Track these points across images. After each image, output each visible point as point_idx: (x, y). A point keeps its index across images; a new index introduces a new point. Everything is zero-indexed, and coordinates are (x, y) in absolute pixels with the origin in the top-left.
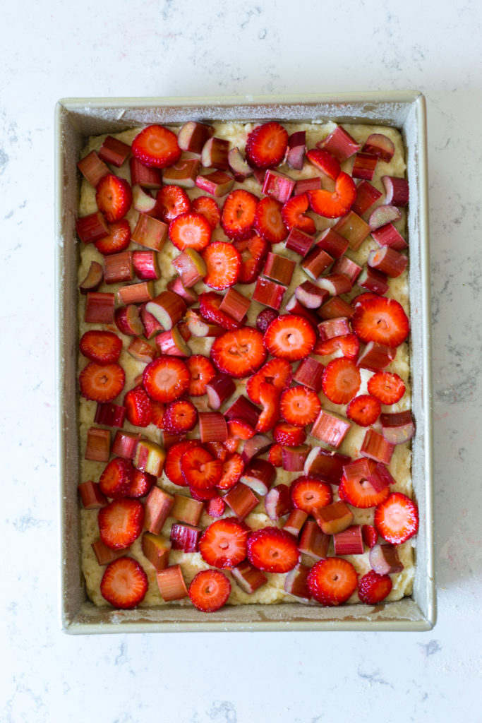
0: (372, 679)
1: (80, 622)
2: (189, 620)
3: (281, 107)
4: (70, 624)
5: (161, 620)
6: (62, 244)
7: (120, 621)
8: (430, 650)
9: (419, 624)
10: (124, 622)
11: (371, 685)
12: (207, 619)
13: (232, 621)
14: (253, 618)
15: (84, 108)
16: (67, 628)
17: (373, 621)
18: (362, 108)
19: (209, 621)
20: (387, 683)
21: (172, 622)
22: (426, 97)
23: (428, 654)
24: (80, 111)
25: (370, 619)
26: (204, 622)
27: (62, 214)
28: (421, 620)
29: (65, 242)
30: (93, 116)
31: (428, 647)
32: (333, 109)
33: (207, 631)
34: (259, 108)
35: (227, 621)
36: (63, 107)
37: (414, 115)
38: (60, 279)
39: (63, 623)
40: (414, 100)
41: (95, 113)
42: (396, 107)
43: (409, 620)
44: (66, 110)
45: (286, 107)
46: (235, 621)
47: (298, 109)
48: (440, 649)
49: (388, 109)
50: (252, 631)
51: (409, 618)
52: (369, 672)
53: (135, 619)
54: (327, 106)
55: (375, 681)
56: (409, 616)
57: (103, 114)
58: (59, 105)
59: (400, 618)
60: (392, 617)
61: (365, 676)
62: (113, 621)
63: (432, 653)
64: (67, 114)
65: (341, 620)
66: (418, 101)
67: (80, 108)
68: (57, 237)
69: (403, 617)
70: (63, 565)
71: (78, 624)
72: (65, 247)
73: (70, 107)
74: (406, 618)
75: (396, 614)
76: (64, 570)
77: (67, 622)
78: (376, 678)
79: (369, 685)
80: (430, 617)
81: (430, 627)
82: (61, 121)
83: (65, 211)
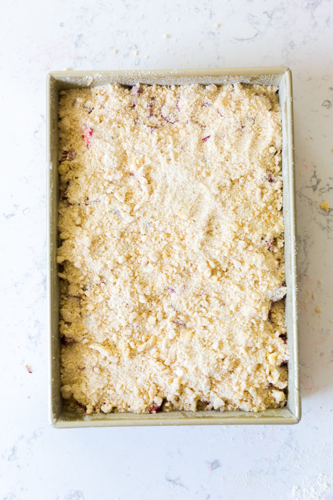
0: (175, 483)
1: (63, 420)
2: (136, 418)
3: (196, 77)
4: (57, 421)
5: (118, 418)
6: (51, 168)
7: (90, 419)
8: (214, 466)
9: (290, 419)
10: (93, 420)
11: (174, 487)
12: (148, 417)
13: (165, 419)
14: (179, 417)
15: (66, 77)
16: (54, 424)
17: (259, 417)
18: (250, 78)
19: (149, 419)
20: (184, 486)
21: (125, 419)
22: (292, 71)
23: (212, 469)
24: (63, 80)
25: (257, 416)
26: (146, 419)
27: (51, 148)
28: (291, 417)
29: (53, 166)
30: (72, 83)
31: (212, 464)
32: (230, 79)
33: (148, 425)
34: (182, 78)
35: (162, 419)
36: (52, 77)
37: (284, 83)
38: (50, 190)
39: (52, 420)
40: (284, 73)
41: (73, 81)
42: (272, 78)
43: (283, 417)
44: (54, 79)
45: (200, 78)
46: (167, 419)
47: (207, 78)
48: (220, 466)
49: (267, 79)
50: (179, 425)
51: (283, 416)
52: (173, 478)
53: (100, 418)
54: (227, 76)
55: (177, 484)
56: (282, 414)
57: (78, 82)
58: (49, 76)
59: (277, 416)
60: (271, 415)
61: (170, 480)
62: (85, 419)
63: (215, 468)
64: (54, 81)
65: (238, 417)
66: (287, 74)
67: (63, 78)
68: (48, 163)
69: (279, 415)
70: (52, 381)
71: (62, 421)
72: (53, 169)
73: (56, 77)
74: (281, 416)
75: (274, 413)
76: (52, 385)
77: (55, 420)
78: (177, 482)
79: (172, 487)
80: (297, 415)
81: (297, 421)
82: (51, 86)
83: (53, 146)
